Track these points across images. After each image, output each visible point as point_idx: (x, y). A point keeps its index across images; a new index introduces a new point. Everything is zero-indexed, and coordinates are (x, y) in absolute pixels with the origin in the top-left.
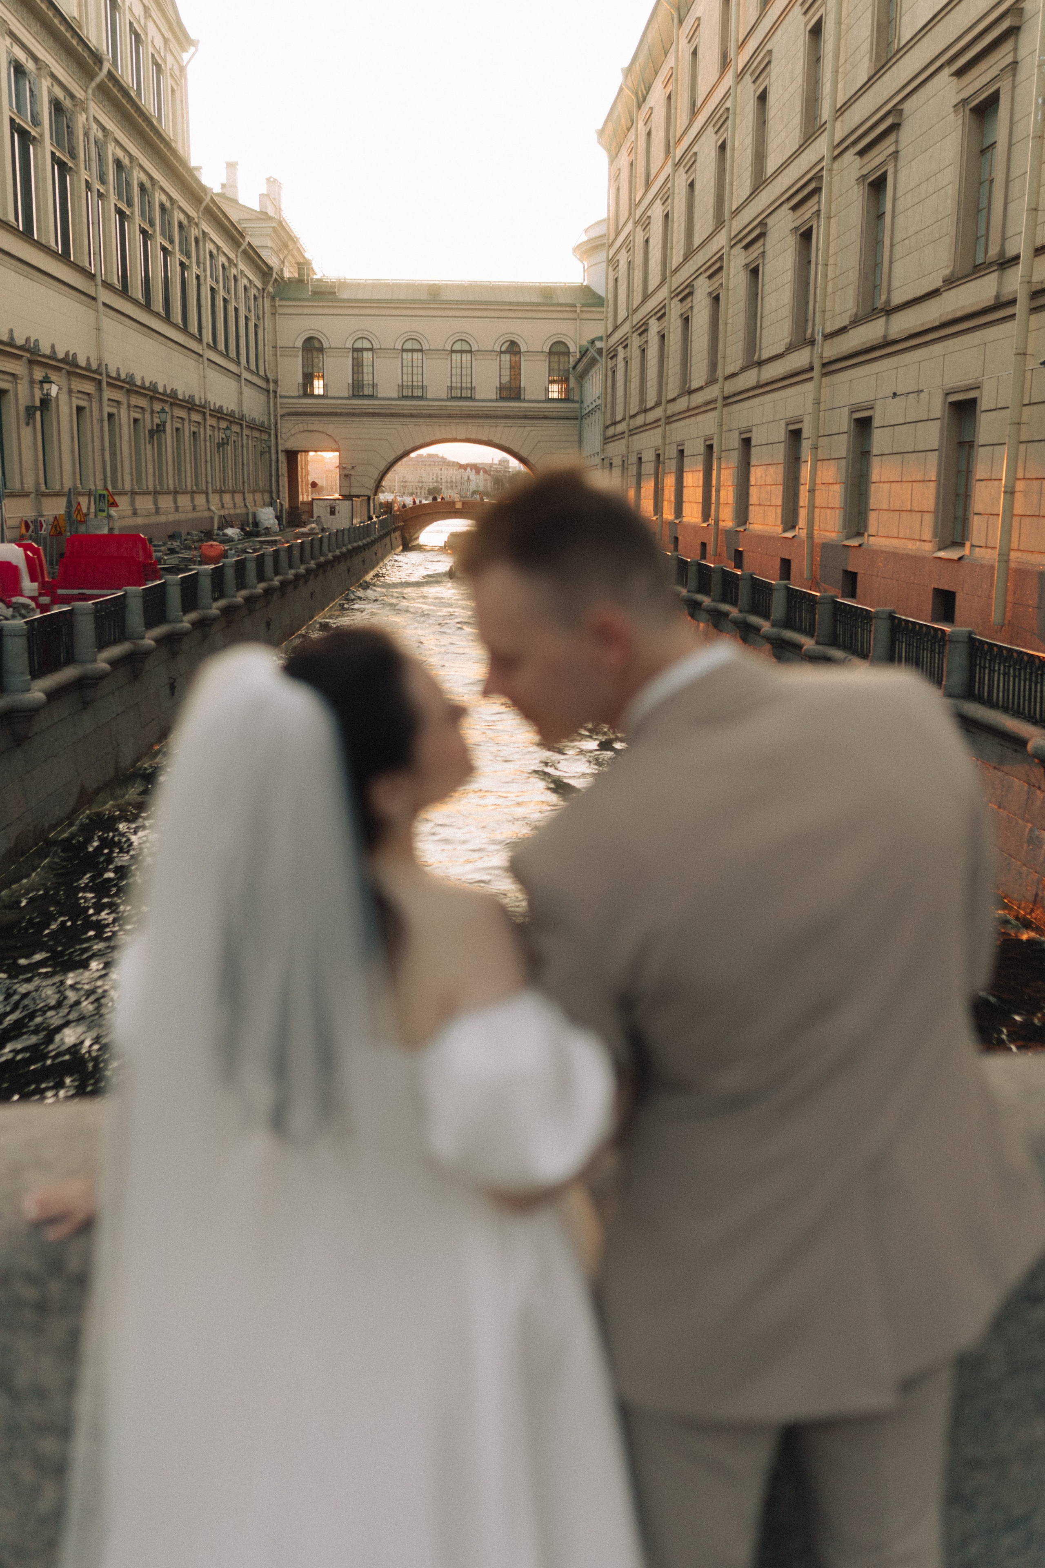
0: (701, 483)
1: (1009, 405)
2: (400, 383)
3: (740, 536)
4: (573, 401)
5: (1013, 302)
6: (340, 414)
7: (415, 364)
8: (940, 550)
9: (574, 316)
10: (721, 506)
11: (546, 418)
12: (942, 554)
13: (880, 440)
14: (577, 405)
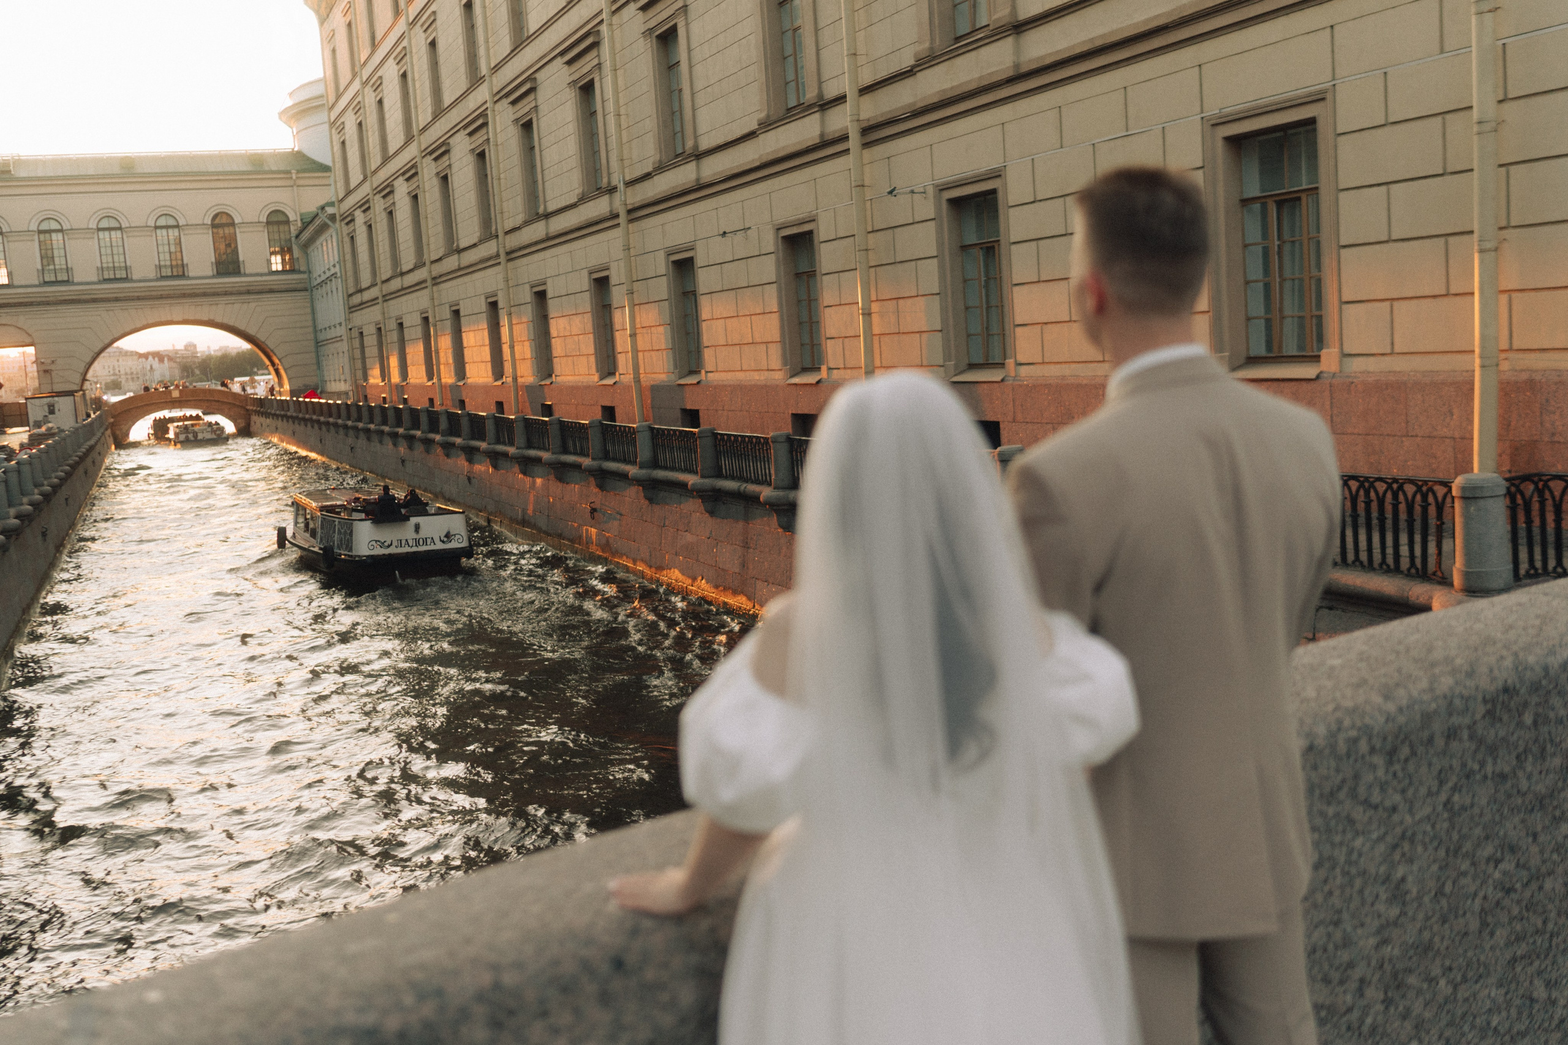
0: (487, 342)
1: (855, 232)
2: (99, 265)
3: (546, 389)
4: (300, 272)
5: (844, 138)
6: (31, 304)
7: (114, 244)
8: (792, 376)
9: (289, 183)
10: (518, 363)
11: (271, 291)
12: (796, 380)
13: (705, 279)
14: (305, 276)
